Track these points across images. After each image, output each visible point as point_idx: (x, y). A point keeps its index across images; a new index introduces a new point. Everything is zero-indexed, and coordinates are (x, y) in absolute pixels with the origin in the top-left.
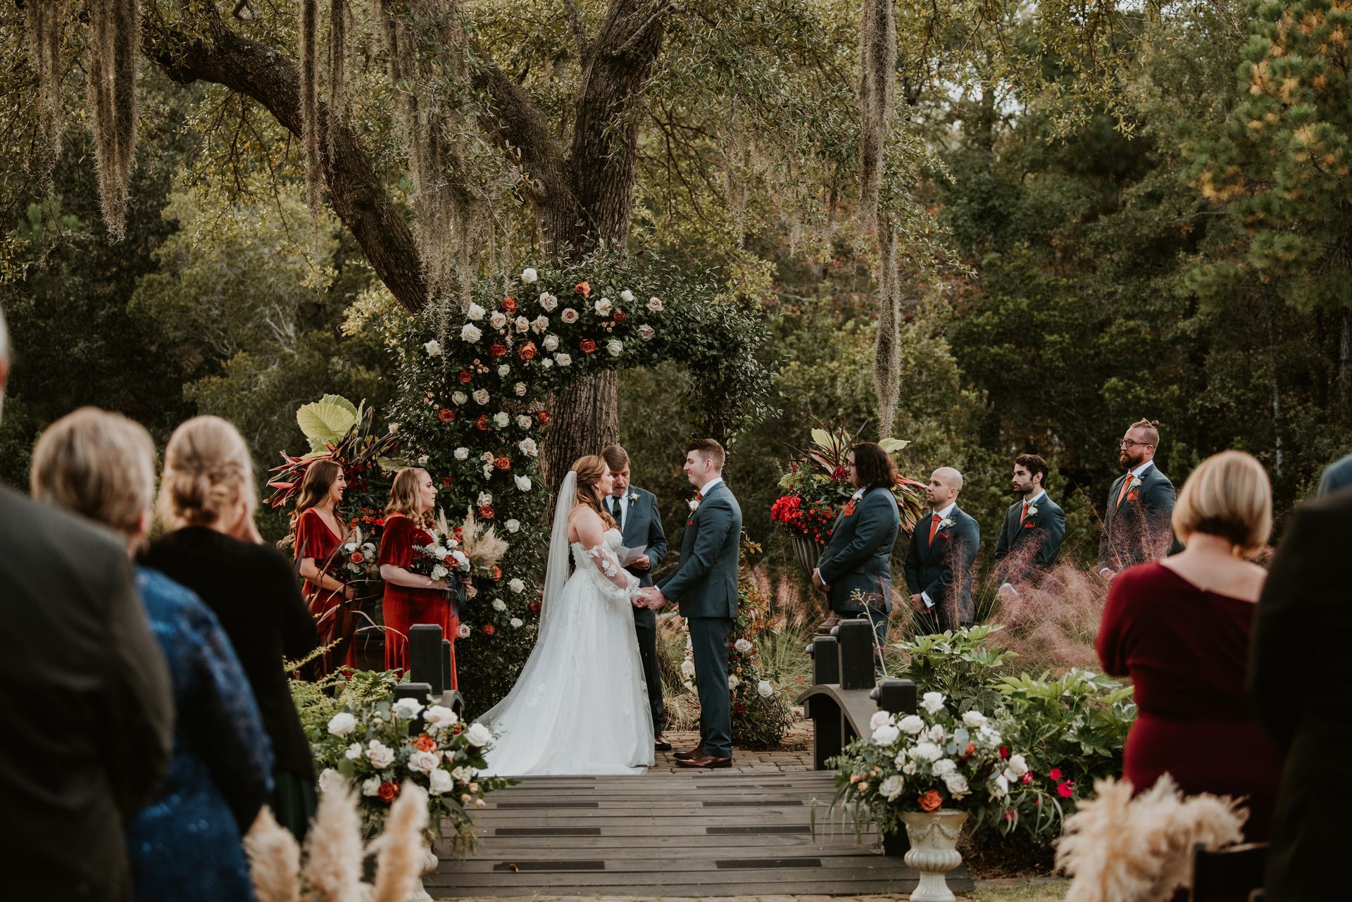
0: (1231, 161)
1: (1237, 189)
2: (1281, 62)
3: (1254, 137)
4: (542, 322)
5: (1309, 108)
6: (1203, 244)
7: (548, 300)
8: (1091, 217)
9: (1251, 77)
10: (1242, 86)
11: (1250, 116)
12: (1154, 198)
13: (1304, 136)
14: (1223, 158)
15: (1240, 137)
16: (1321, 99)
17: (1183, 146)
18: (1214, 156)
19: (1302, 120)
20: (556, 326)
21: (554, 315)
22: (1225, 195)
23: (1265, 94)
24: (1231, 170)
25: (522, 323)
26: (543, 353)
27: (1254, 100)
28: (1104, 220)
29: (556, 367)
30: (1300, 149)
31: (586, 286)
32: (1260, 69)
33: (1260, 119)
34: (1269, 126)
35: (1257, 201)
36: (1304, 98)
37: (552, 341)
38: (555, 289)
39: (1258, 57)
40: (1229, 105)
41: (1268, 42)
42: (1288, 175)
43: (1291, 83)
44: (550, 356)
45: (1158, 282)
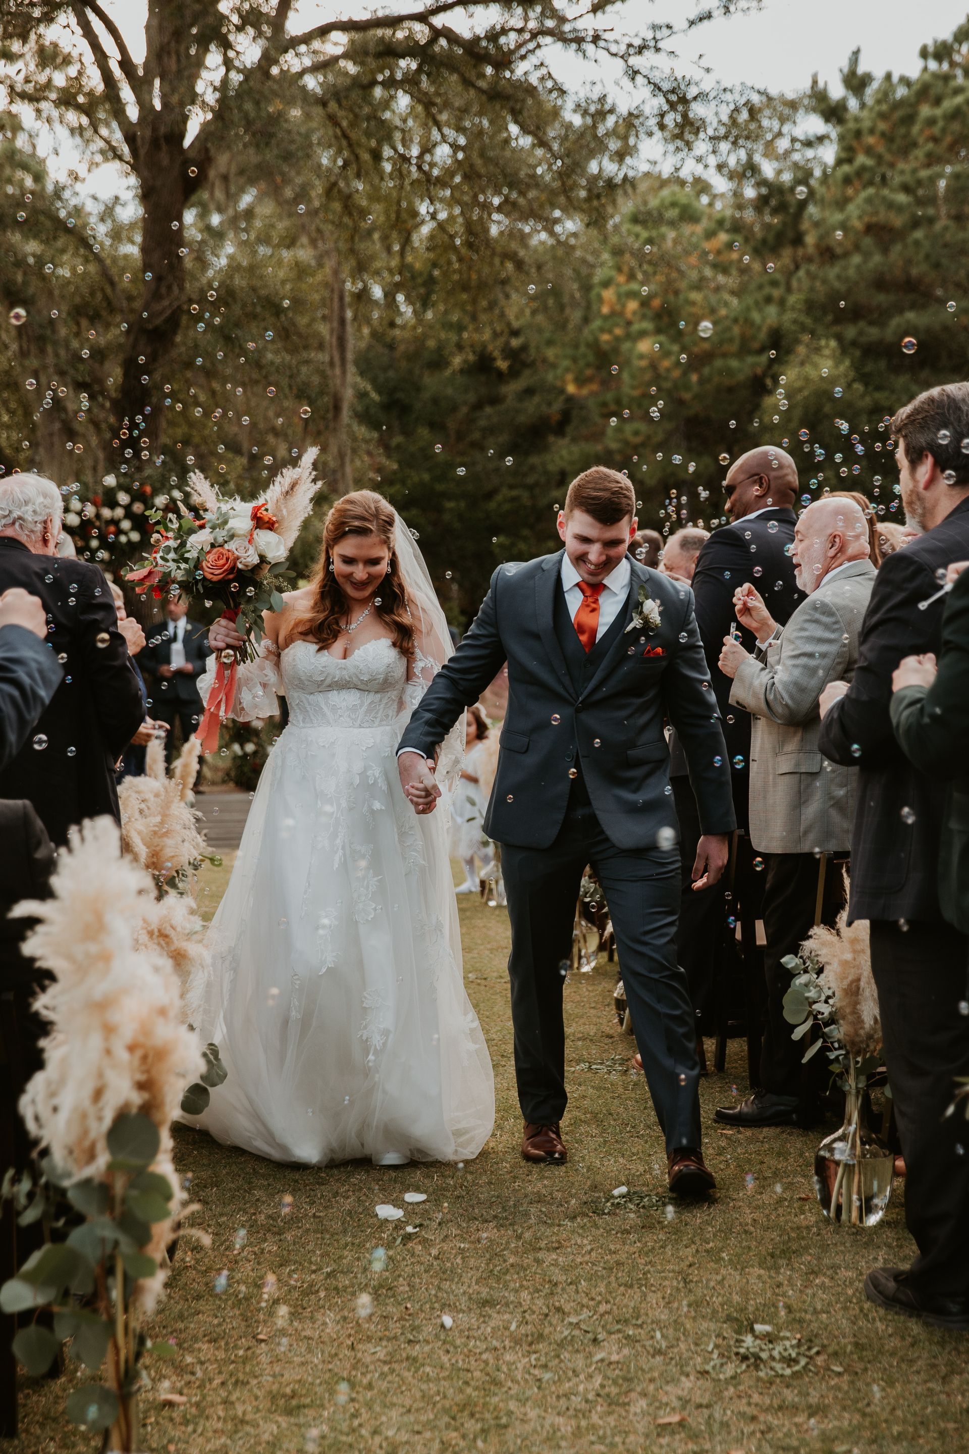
0: (588, 365)
1: (594, 387)
2: (625, 288)
3: (606, 347)
4: (119, 512)
5: (647, 325)
6: (569, 429)
7: (123, 498)
8: (478, 406)
9: (600, 300)
10: (595, 307)
11: (602, 330)
12: (529, 392)
13: (645, 346)
14: (582, 363)
15: (595, 346)
16: (658, 316)
17: (550, 353)
18: (575, 360)
19: (643, 334)
20: (129, 514)
21: (128, 508)
22: (585, 392)
23: (613, 314)
24: (589, 372)
25: (106, 513)
26: (120, 532)
27: (606, 318)
28: (488, 410)
29: (129, 541)
30: (641, 357)
31: (148, 489)
32: (608, 294)
33: (610, 331)
34: (617, 339)
35: (609, 396)
36: (644, 317)
37: (126, 525)
38: (128, 490)
39: (606, 284)
40: (586, 320)
41: (613, 273)
42: (633, 377)
43: (632, 306)
44: (126, 533)
45: (534, 460)
